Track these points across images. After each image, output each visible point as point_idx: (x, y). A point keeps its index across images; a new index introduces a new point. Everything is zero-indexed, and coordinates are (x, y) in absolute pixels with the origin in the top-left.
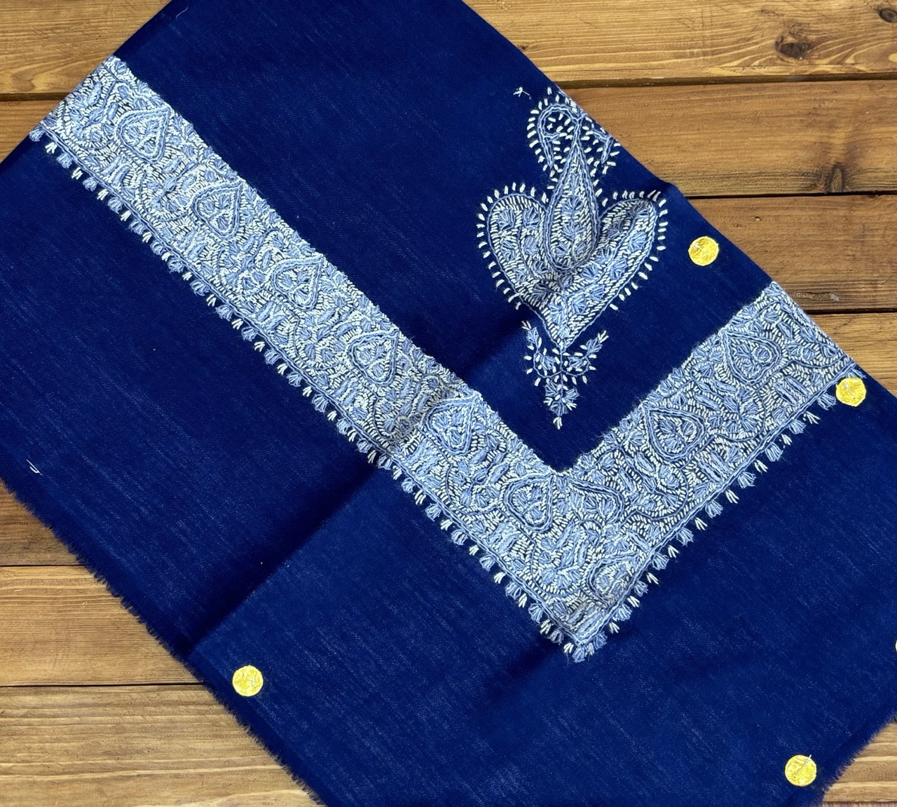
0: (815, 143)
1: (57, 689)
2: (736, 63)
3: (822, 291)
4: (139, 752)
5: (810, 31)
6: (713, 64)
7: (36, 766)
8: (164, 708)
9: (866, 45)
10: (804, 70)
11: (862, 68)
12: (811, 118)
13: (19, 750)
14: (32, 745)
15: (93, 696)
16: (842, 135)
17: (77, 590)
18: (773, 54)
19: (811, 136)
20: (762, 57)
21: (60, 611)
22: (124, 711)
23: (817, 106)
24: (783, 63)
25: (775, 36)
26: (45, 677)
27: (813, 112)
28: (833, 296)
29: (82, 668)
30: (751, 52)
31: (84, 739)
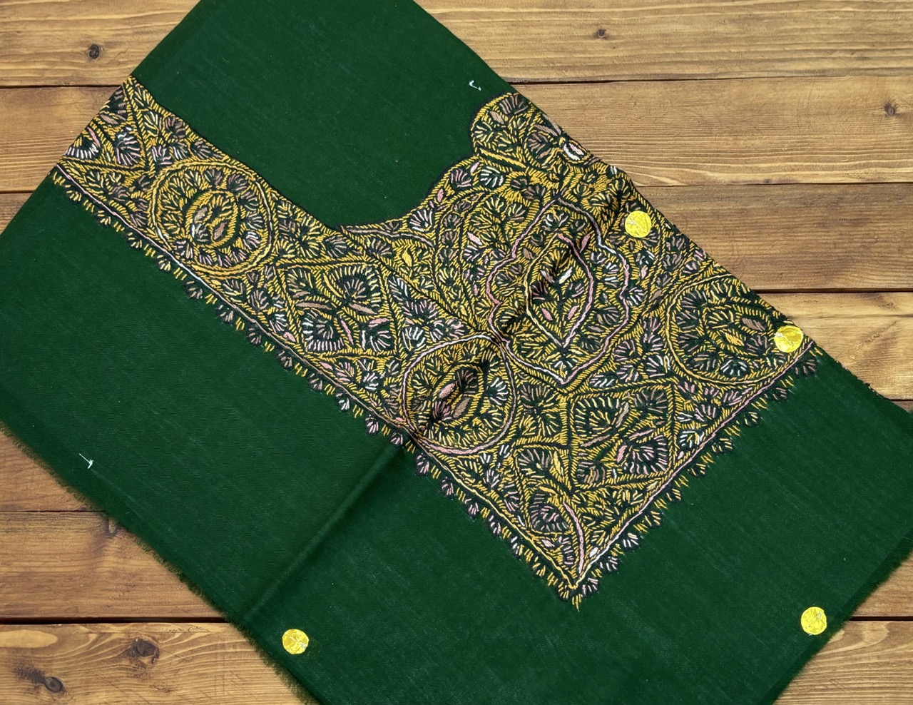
0: (131, 558)
1: (806, 75)
2: (196, 635)
4: (732, 21)
5: (127, 669)
6: (216, 636)
7: (822, 8)
8: (713, 59)
9: (78, 653)
10: (135, 628)
11: (82, 628)
12: (132, 582)
13: (836, 20)
14: (826, 26)
15: (773, 69)
16: (105, 565)
17: (792, 161)
18: (162, 645)
19: (133, 565)
20: (172, 642)
21: (806, 142)
22: (746, 55)
23: (126, 594)
24: (152, 635)
25: (159, 664)
26: (817, 83)
27: (130, 588)
29: (786, 92)
30: (181, 647)
31: (781, 32)
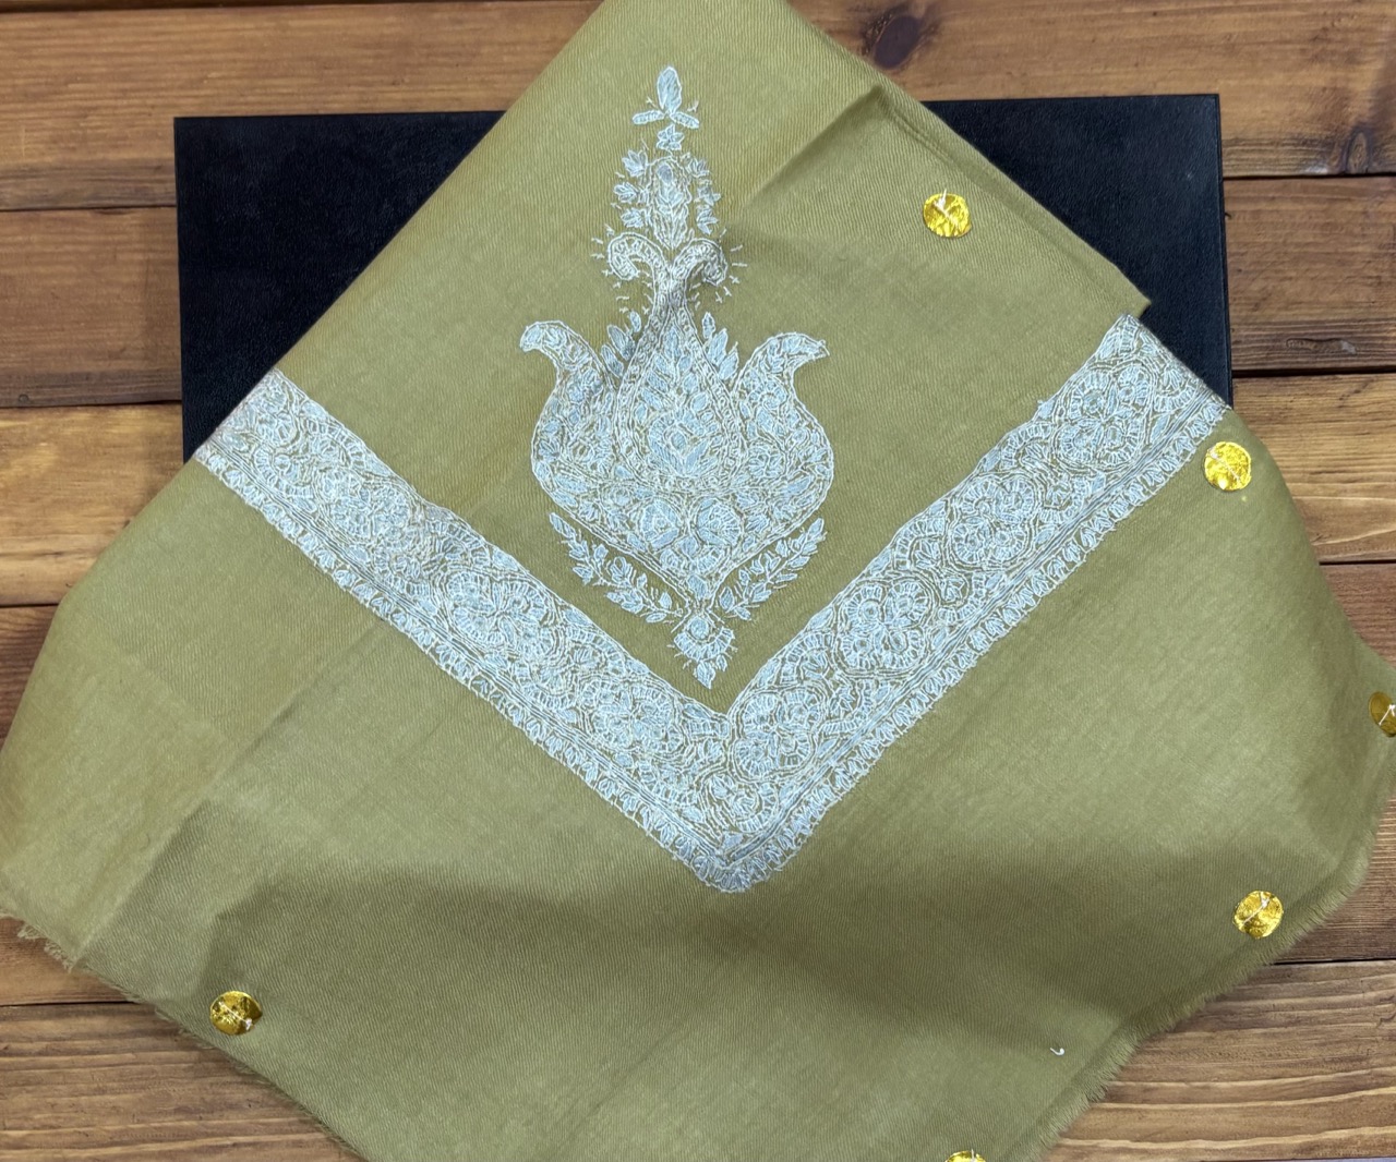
3: (1329, 337)
28: (1345, 346)
